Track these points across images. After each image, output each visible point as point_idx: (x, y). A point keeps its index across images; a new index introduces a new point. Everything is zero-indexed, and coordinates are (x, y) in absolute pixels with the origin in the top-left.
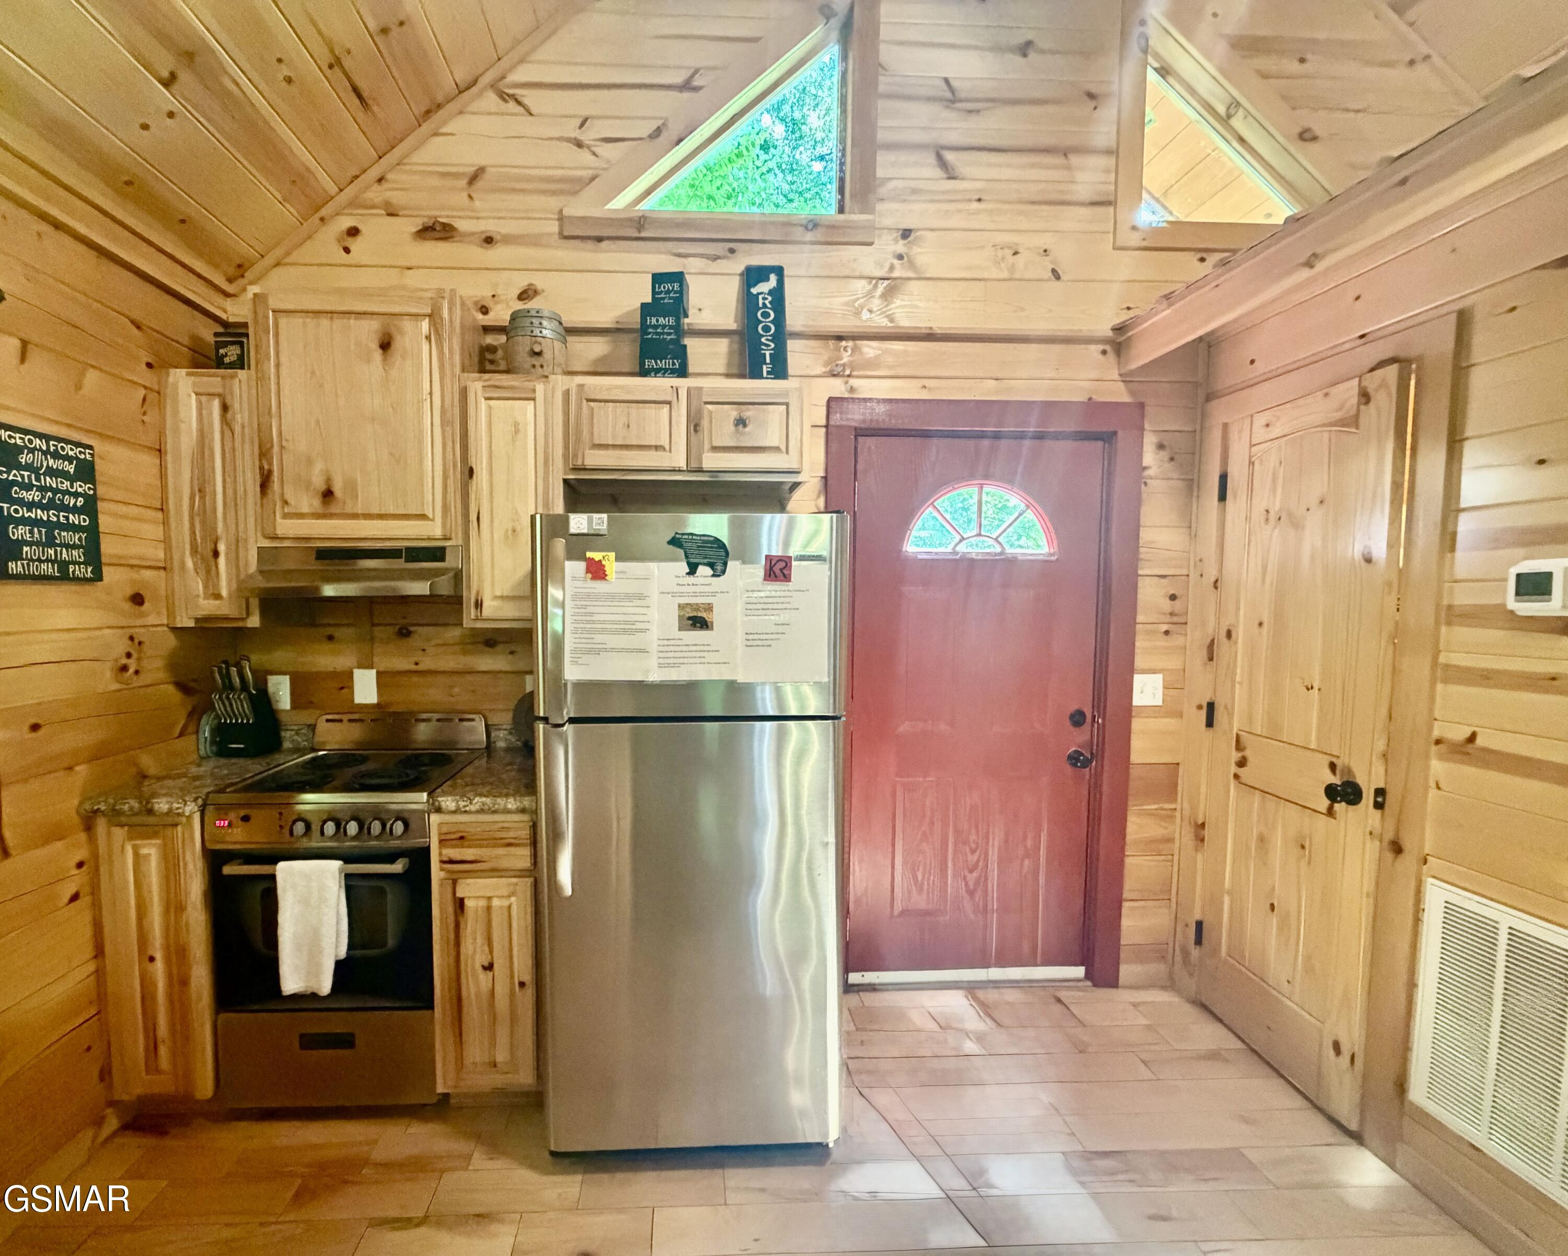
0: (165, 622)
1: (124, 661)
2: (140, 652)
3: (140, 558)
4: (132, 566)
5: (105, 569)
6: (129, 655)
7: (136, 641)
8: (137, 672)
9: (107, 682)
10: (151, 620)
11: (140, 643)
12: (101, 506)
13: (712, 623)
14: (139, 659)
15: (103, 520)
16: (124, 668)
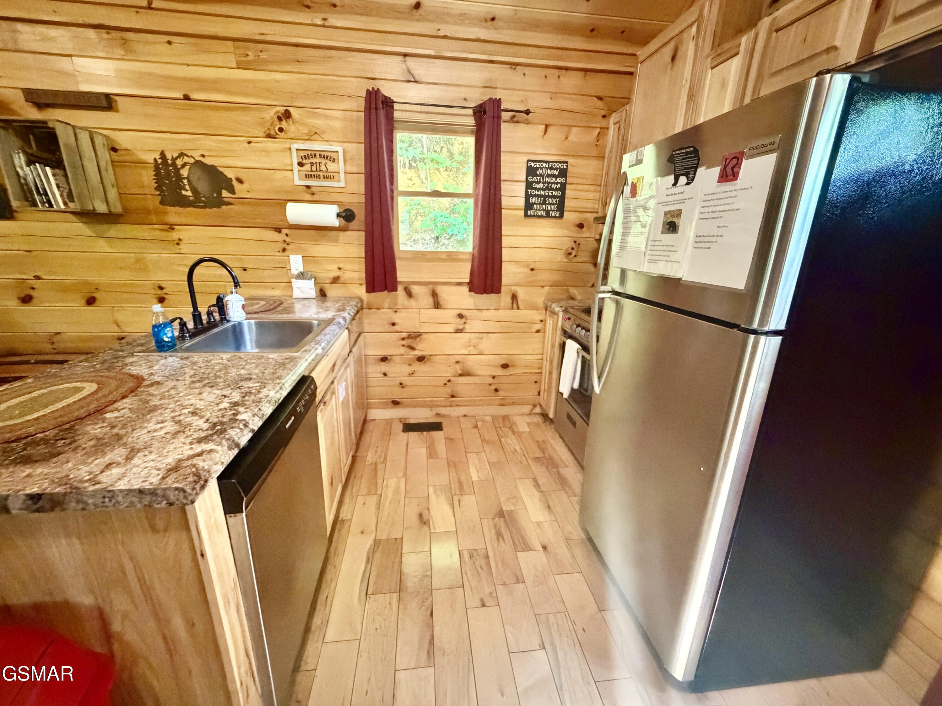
0: (593, 236)
1: (570, 251)
2: (578, 248)
3: (585, 208)
4: (581, 212)
5: (565, 214)
6: (573, 249)
7: (577, 243)
8: (575, 256)
9: (560, 257)
10: (587, 235)
11: (579, 244)
12: (568, 186)
13: (678, 226)
14: (577, 251)
15: (568, 193)
16: (570, 254)
